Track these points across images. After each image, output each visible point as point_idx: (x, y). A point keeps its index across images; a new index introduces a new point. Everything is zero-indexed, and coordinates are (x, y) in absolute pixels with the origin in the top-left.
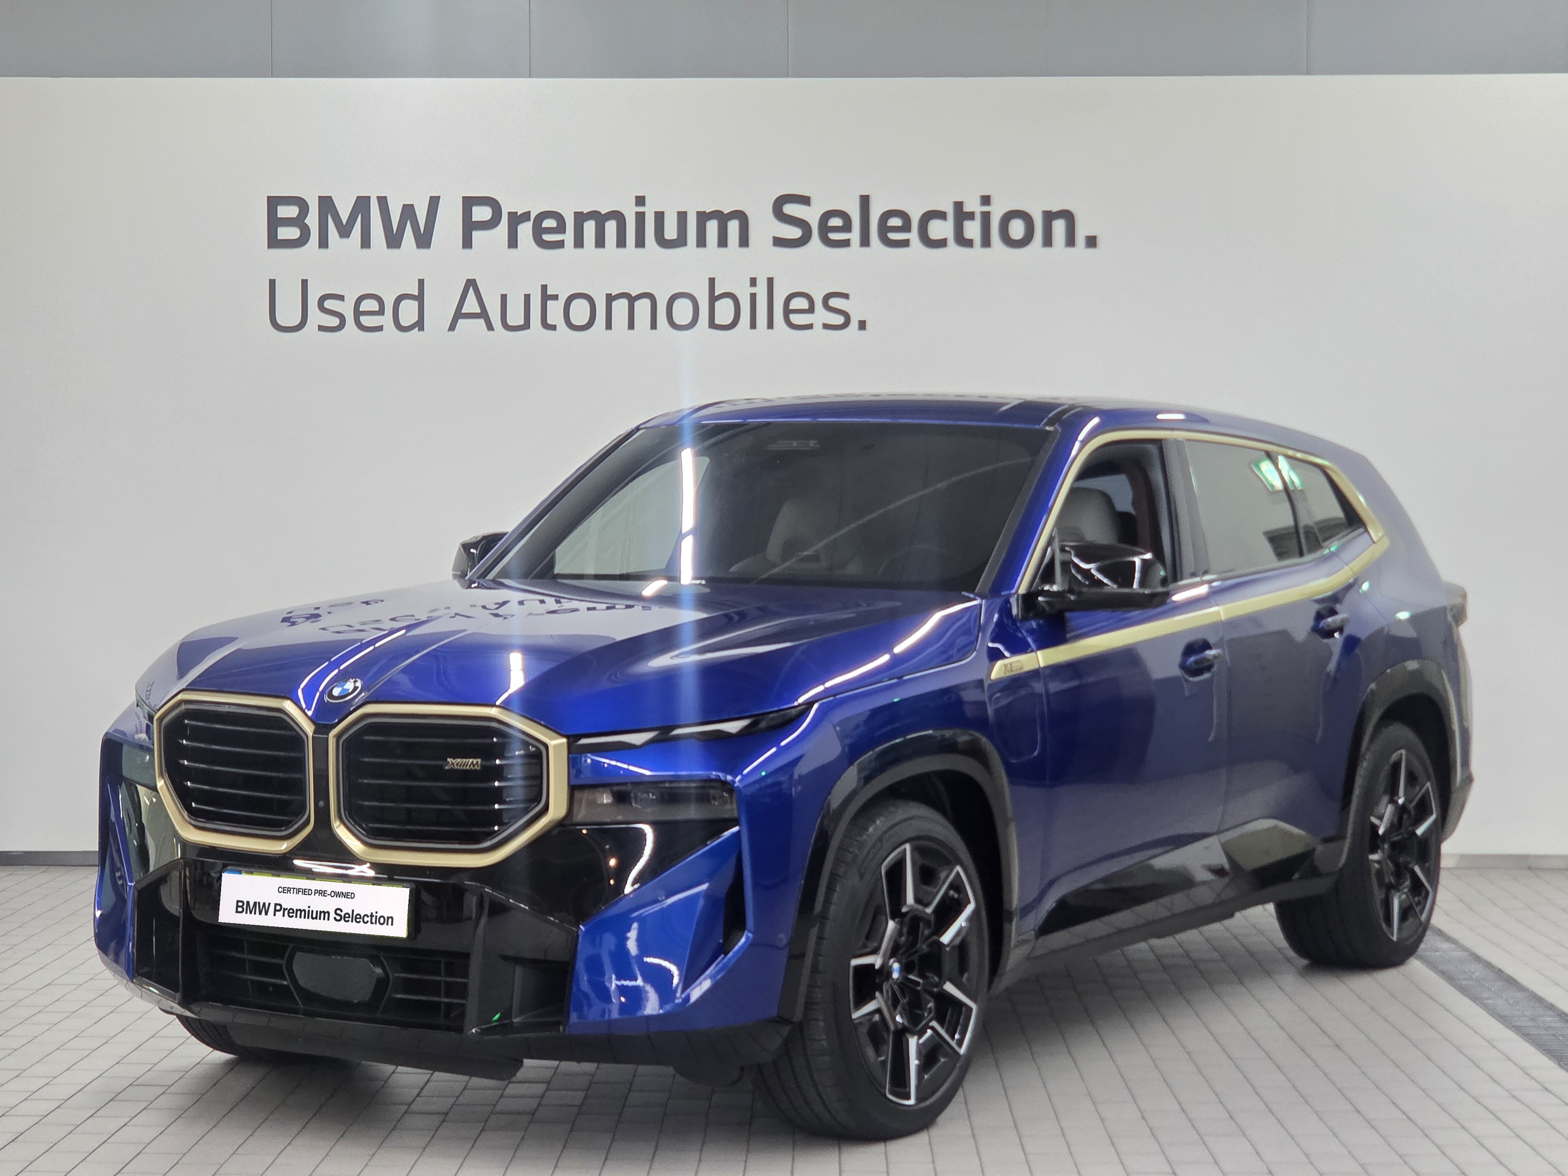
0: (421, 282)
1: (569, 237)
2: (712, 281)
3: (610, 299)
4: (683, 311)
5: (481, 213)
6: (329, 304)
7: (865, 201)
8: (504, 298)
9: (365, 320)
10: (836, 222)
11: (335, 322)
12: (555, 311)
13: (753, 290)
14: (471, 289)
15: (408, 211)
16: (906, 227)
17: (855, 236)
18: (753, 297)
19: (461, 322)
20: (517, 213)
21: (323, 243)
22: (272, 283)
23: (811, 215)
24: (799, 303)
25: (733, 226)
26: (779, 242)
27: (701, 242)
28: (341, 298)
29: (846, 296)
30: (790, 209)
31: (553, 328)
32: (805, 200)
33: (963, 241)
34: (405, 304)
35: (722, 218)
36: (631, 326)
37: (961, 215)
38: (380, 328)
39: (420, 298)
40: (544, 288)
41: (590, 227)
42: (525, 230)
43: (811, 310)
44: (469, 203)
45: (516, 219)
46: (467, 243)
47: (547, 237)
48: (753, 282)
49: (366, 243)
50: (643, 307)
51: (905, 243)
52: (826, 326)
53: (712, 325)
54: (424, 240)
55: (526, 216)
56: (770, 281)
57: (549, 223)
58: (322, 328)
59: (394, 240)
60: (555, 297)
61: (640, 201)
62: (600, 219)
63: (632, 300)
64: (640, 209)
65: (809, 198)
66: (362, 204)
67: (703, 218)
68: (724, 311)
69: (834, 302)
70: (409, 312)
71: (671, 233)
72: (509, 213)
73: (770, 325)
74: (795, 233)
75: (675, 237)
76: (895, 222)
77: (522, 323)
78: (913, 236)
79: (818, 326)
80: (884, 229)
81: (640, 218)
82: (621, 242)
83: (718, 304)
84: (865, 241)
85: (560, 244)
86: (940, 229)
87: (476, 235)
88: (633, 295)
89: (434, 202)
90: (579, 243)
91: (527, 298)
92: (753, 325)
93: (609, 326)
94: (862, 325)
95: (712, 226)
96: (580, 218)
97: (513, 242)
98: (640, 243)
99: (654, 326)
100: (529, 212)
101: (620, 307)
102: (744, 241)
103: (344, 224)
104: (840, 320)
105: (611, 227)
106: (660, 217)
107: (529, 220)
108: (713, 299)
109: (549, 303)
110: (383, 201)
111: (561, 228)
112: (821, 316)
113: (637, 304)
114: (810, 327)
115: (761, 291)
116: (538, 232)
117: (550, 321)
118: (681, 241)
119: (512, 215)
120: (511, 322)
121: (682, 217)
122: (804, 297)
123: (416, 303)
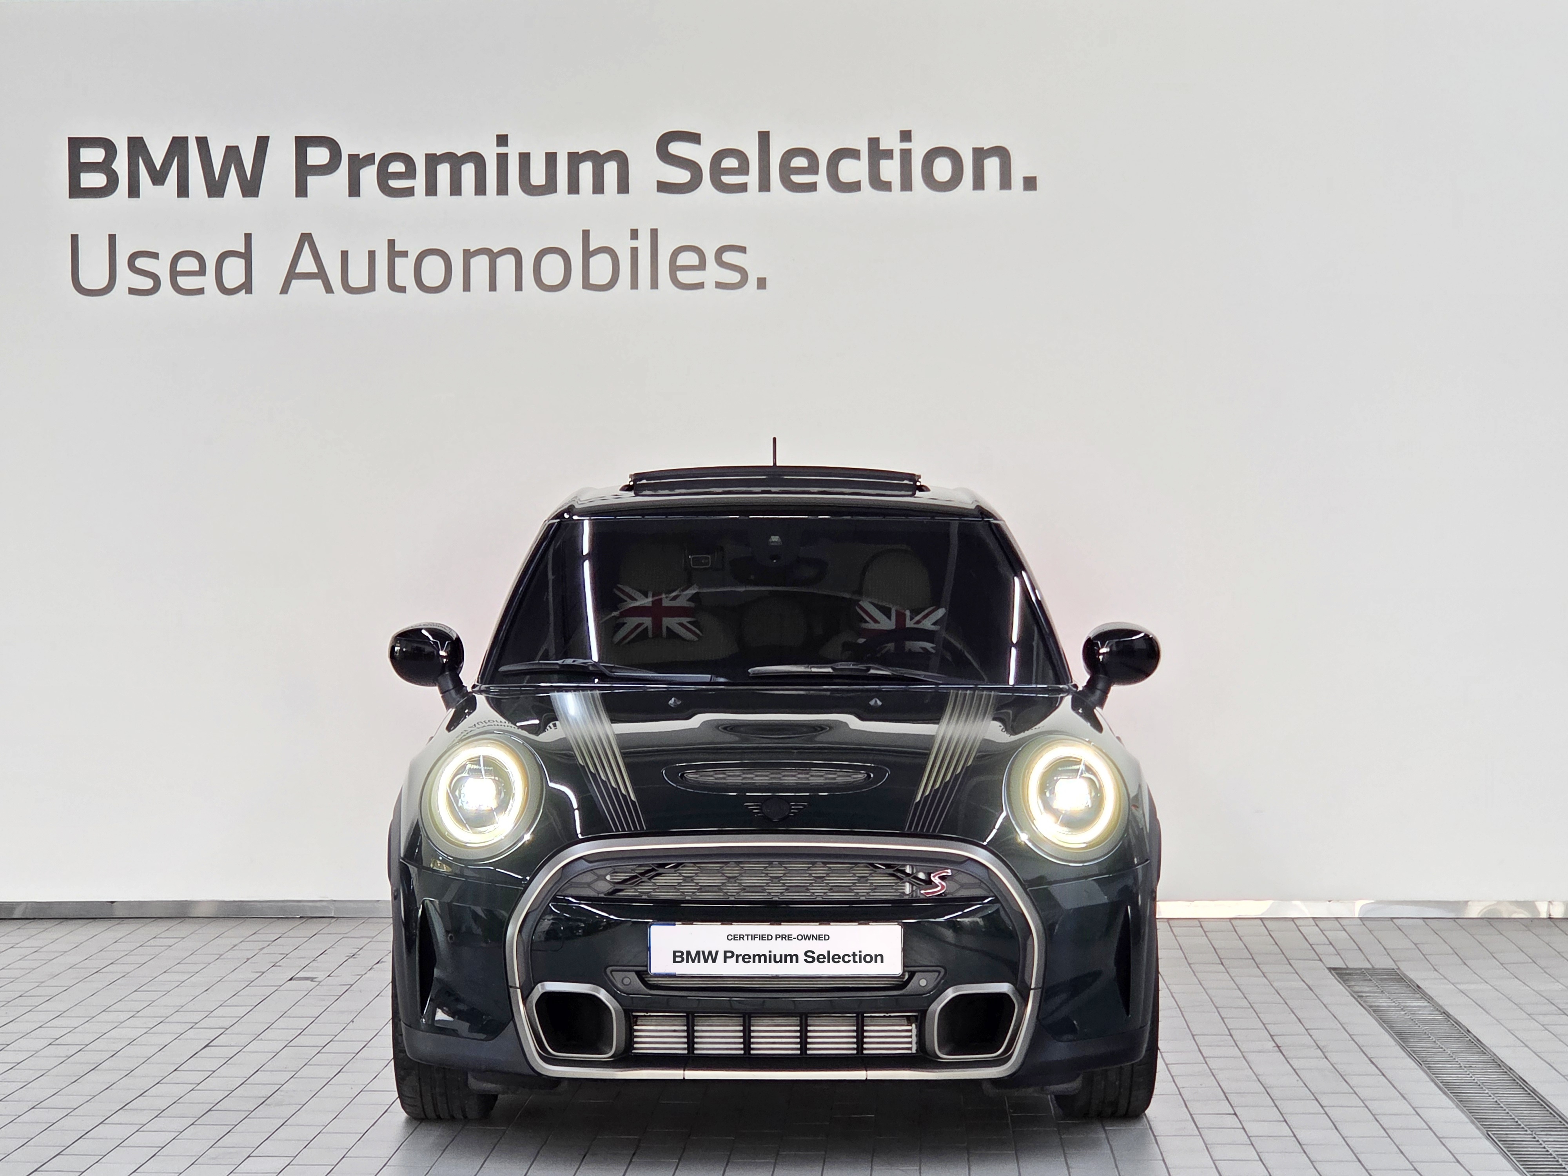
0: (248, 237)
1: (419, 182)
2: (586, 234)
3: (468, 255)
4: (552, 269)
5: (318, 156)
6: (140, 263)
7: (764, 138)
8: (345, 255)
9: (184, 282)
10: (730, 163)
11: (148, 283)
12: (404, 270)
13: (634, 244)
14: (306, 244)
15: (232, 153)
16: (813, 168)
17: (752, 178)
18: (634, 251)
19: (295, 283)
20: (359, 155)
21: (134, 191)
22: (75, 238)
23: (702, 155)
24: (688, 258)
25: (611, 169)
26: (664, 187)
27: (574, 187)
28: (155, 256)
29: (742, 250)
30: (676, 148)
31: (402, 290)
32: (694, 138)
33: (879, 184)
34: (229, 262)
35: (598, 159)
36: (493, 287)
37: (877, 152)
38: (201, 291)
39: (247, 256)
40: (391, 243)
41: (444, 171)
42: (369, 175)
43: (702, 266)
44: (303, 144)
45: (357, 163)
46: (301, 190)
47: (394, 184)
48: (634, 234)
49: (183, 190)
50: (506, 264)
51: (812, 187)
52: (719, 285)
53: (587, 284)
54: (250, 188)
55: (369, 159)
56: (654, 233)
57: (397, 167)
58: (132, 291)
59: (216, 188)
60: (405, 254)
61: (502, 140)
62: (455, 161)
63: (493, 256)
64: (502, 150)
65: (699, 135)
66: (178, 146)
67: (575, 159)
68: (601, 269)
69: (728, 257)
70: (234, 273)
71: (538, 177)
72: (349, 155)
73: (654, 284)
74: (682, 176)
75: (544, 183)
76: (800, 162)
77: (367, 284)
78: (821, 178)
79: (710, 285)
80: (786, 170)
81: (502, 159)
82: (480, 189)
83: (592, 260)
84: (764, 185)
85: (409, 192)
86: (849, 170)
87: (312, 181)
88: (495, 251)
89: (262, 143)
90: (431, 189)
91: (372, 254)
92: (634, 285)
93: (467, 287)
94: (762, 283)
95: (586, 169)
96: (432, 161)
97: (354, 189)
98: (503, 189)
99: (519, 287)
100: (374, 154)
101: (480, 264)
102: (623, 187)
103: (158, 168)
104: (735, 277)
105: (468, 171)
106: (525, 158)
107: (374, 163)
108: (588, 254)
109: (398, 261)
110: (202, 142)
111: (411, 172)
112: (713, 273)
113: (500, 261)
114: (700, 286)
115: (644, 244)
116: (383, 177)
117: (398, 282)
118: (550, 187)
119: (353, 158)
120: (353, 283)
121: (551, 159)
122: (694, 251)
123: (243, 261)
